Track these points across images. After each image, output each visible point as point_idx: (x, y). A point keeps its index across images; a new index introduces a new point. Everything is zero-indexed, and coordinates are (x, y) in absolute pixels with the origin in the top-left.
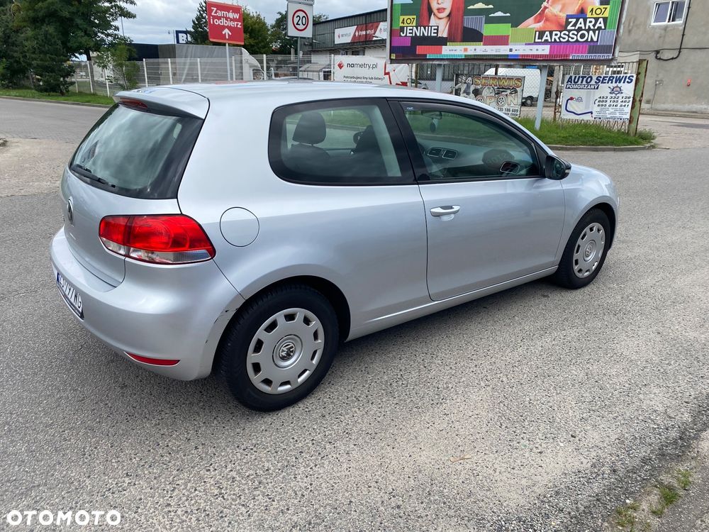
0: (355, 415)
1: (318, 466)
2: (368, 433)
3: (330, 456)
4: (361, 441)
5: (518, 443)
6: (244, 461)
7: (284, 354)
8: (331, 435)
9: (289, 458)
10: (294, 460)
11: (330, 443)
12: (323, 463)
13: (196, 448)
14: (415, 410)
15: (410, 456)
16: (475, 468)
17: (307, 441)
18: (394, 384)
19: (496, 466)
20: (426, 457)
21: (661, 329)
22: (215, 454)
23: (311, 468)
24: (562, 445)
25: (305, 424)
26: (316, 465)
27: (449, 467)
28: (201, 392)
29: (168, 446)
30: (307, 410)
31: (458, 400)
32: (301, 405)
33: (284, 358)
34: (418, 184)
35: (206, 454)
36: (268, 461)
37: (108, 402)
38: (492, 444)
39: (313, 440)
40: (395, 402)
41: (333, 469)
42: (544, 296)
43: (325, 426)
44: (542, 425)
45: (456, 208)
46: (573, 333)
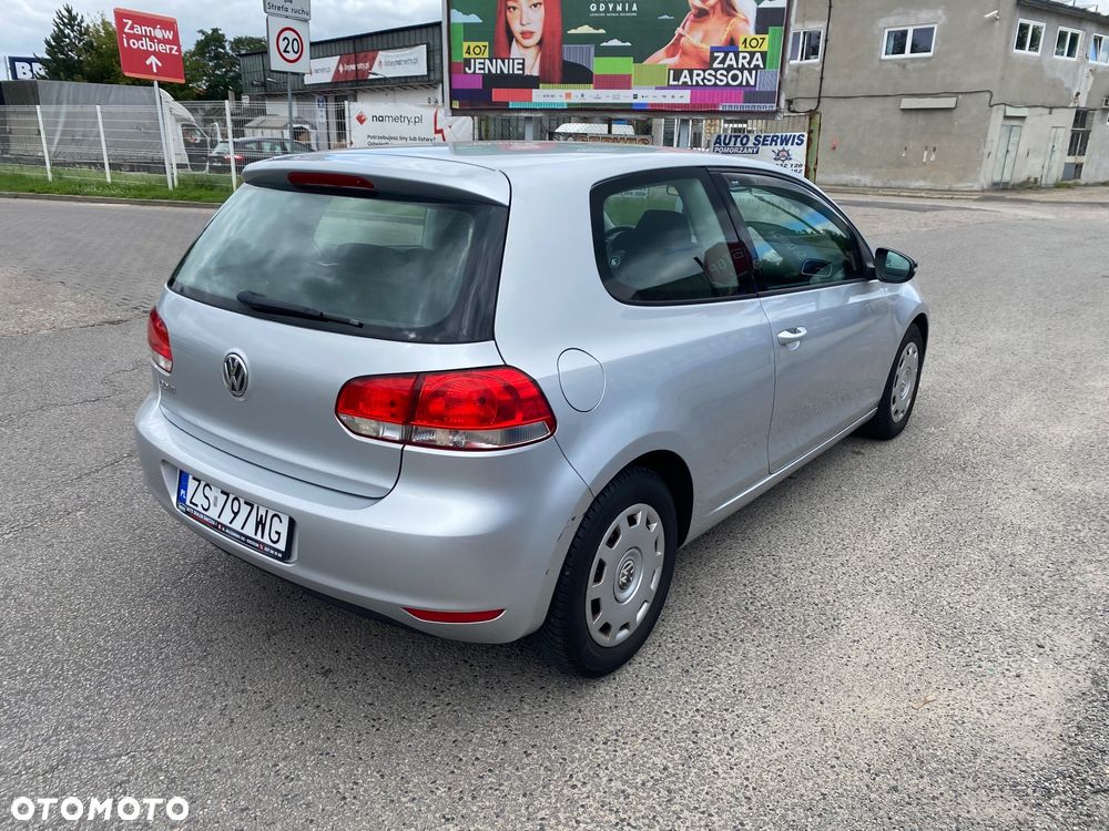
0: (731, 662)
1: (736, 749)
2: (769, 687)
3: (740, 730)
4: (770, 702)
5: (980, 667)
6: (619, 760)
7: (623, 580)
8: (717, 697)
9: (683, 744)
10: (692, 746)
11: (726, 710)
12: (739, 743)
13: (528, 755)
14: (808, 641)
15: (854, 710)
16: (952, 712)
17: (691, 714)
18: (751, 608)
19: (978, 705)
20: (876, 706)
21: (1033, 484)
22: (565, 759)
23: (728, 754)
24: (1035, 660)
25: (668, 688)
26: (732, 749)
27: (918, 718)
28: (466, 662)
29: (477, 759)
30: (653, 665)
31: (856, 618)
32: (637, 658)
33: (623, 587)
34: (758, 296)
35: (549, 759)
36: (656, 755)
37: (316, 703)
38: (947, 675)
39: (697, 710)
40: (773, 634)
41: (760, 749)
42: (859, 453)
43: (700, 686)
44: (992, 638)
45: (803, 332)
46: (933, 502)
